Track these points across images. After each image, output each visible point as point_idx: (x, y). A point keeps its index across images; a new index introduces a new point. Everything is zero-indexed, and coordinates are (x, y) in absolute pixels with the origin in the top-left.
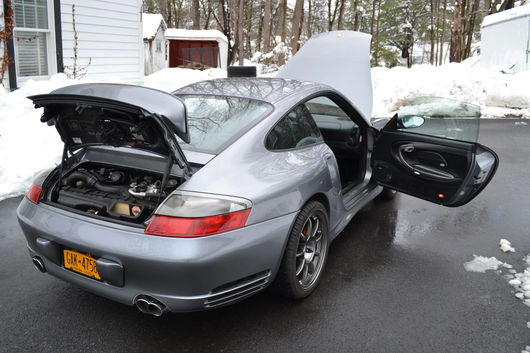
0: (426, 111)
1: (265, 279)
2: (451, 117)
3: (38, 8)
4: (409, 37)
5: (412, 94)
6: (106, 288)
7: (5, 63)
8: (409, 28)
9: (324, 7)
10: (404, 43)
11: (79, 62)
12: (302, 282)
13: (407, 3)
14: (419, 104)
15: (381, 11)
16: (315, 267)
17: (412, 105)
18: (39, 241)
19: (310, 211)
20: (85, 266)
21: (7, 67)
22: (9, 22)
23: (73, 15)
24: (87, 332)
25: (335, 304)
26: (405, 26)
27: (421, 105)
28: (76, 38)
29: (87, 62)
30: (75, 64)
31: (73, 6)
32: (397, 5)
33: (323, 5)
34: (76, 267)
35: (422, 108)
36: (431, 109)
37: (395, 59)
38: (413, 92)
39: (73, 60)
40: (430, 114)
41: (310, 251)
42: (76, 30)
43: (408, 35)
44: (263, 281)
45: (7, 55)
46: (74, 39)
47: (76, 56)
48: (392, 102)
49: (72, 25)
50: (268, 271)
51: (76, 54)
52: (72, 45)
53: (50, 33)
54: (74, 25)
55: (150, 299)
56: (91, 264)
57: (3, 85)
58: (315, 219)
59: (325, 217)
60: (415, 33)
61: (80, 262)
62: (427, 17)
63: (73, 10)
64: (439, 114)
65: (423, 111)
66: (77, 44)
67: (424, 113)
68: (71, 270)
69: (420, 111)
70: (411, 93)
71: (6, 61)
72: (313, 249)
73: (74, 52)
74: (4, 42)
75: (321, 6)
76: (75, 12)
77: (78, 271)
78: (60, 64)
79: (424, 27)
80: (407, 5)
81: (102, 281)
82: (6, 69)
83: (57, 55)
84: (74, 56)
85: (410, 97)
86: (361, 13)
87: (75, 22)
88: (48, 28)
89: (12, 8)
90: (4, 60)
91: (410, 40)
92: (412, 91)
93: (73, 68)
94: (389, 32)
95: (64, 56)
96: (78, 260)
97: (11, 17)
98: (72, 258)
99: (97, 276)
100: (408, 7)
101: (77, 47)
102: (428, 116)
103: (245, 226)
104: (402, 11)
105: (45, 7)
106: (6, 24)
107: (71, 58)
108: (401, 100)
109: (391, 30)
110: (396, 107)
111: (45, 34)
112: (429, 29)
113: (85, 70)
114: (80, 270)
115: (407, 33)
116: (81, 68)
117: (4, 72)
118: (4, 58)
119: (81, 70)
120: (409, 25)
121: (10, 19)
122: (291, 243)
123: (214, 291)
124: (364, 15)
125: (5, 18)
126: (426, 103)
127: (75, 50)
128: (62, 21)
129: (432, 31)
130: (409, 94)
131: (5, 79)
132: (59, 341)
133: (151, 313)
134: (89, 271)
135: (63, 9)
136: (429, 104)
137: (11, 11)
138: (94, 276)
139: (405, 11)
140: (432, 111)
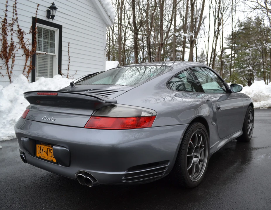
0: (264, 105)
1: (165, 167)
3: (50, 43)
4: (252, 75)
5: (255, 96)
6: (60, 168)
7: (30, 68)
8: (251, 70)
9: (204, 62)
10: (249, 78)
11: (70, 72)
12: (191, 176)
13: (249, 57)
14: (260, 102)
15: (235, 61)
16: (200, 169)
17: (256, 102)
18: (22, 139)
19: (196, 127)
20: (47, 154)
21: (31, 71)
22: (34, 47)
23: (69, 48)
24: (46, 200)
25: (215, 192)
26: (248, 69)
27: (262, 102)
28: (69, 60)
29: (74, 73)
30: (68, 73)
31: (69, 43)
32: (244, 58)
33: (204, 61)
34: (43, 155)
35: (262, 103)
36: (267, 104)
37: (244, 84)
39: (67, 71)
40: (267, 106)
41: (196, 157)
42: (70, 55)
43: (251, 73)
44: (164, 168)
45: (31, 64)
46: (68, 60)
47: (69, 69)
49: (68, 53)
50: (168, 161)
51: (69, 68)
52: (67, 63)
53: (55, 56)
54: (69, 53)
55: (86, 174)
56: (51, 152)
57: (28, 80)
58: (199, 135)
59: (206, 135)
60: (255, 72)
61: (45, 151)
62: (260, 65)
63: (69, 45)
65: (263, 105)
66: (69, 63)
68: (40, 158)
69: (261, 105)
71: (31, 68)
72: (198, 155)
73: (67, 67)
74: (31, 58)
75: (203, 61)
76: (70, 46)
77: (44, 158)
78: (60, 72)
79: (259, 70)
80: (249, 58)
81: (57, 163)
82: (30, 72)
83: (59, 67)
84: (68, 69)
85: (255, 97)
86: (224, 62)
87: (69, 51)
88: (54, 53)
89: (36, 41)
90: (30, 67)
91: (252, 76)
93: (67, 75)
94: (240, 72)
95: (62, 68)
96: (44, 151)
97: (35, 45)
98: (41, 149)
99: (55, 160)
100: (250, 59)
101: (70, 64)
102: (266, 107)
103: (151, 127)
104: (246, 61)
105: (54, 42)
106: (32, 48)
107: (66, 70)
109: (241, 71)
111: (53, 56)
112: (262, 71)
113: (73, 77)
114: (45, 157)
115: (250, 72)
116: (71, 75)
117: (29, 73)
118: (30, 66)
119: (71, 76)
120: (251, 68)
121: (35, 46)
122: (183, 145)
123: (129, 170)
124: (226, 63)
125: (32, 45)
126: (264, 100)
127: (68, 66)
128: (62, 50)
129: (264, 72)
130: (254, 96)
131: (29, 77)
132: (26, 204)
133: (86, 184)
134: (50, 157)
135: (63, 44)
136: (266, 101)
137: (36, 42)
138: (52, 160)
139: (248, 61)
140: (268, 105)
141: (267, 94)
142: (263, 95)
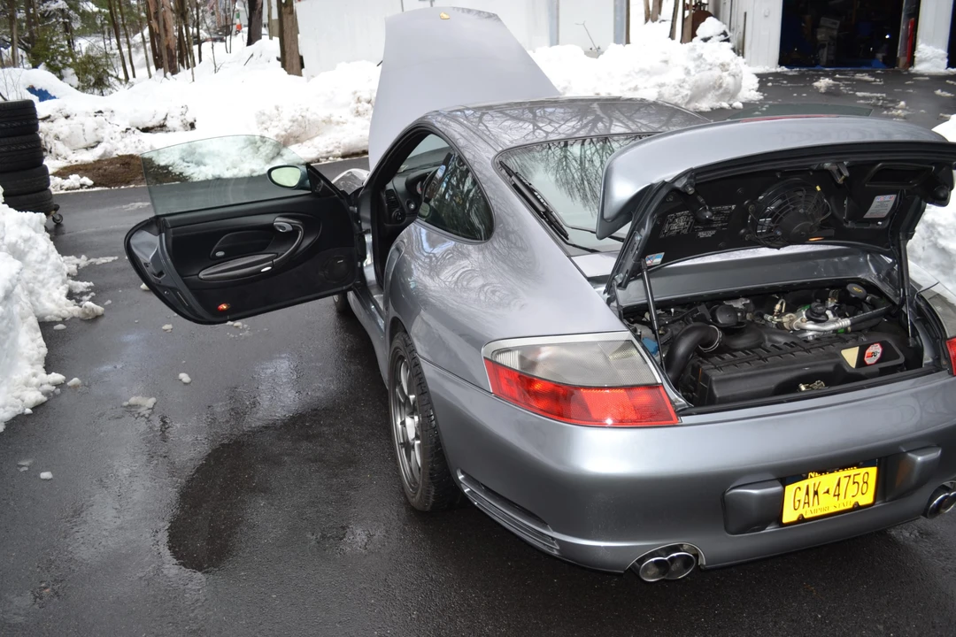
0: (329, 149)
5: (296, 124)
36: (336, 145)
38: (297, 120)
40: (338, 152)
48: (267, 143)
64: (351, 152)
67: (328, 152)
69: (320, 150)
70: (294, 122)
85: (294, 128)
92: (295, 118)
102: (337, 157)
108: (282, 137)
110: (277, 150)
130: (290, 124)
140: (339, 147)
141: (323, 114)
142: (315, 117)
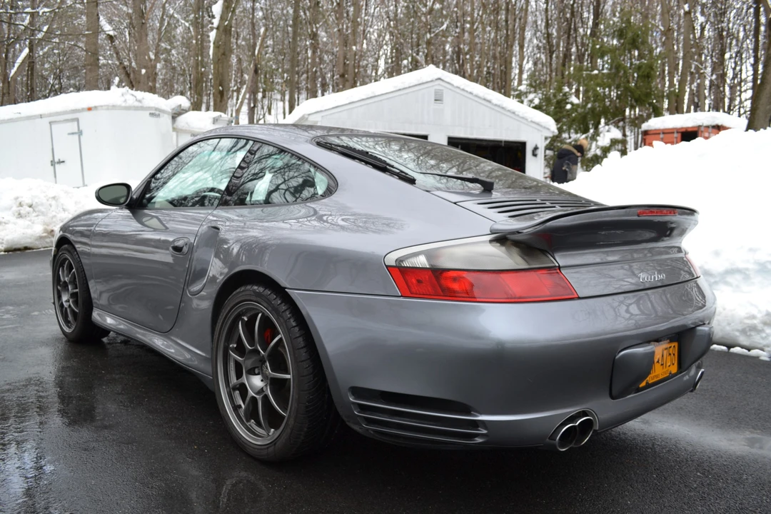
2: (33, 249)
